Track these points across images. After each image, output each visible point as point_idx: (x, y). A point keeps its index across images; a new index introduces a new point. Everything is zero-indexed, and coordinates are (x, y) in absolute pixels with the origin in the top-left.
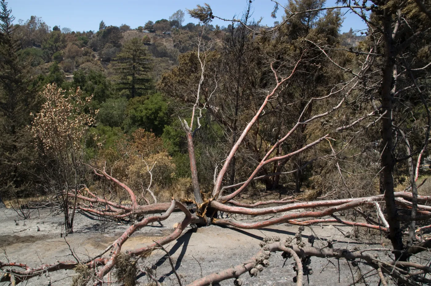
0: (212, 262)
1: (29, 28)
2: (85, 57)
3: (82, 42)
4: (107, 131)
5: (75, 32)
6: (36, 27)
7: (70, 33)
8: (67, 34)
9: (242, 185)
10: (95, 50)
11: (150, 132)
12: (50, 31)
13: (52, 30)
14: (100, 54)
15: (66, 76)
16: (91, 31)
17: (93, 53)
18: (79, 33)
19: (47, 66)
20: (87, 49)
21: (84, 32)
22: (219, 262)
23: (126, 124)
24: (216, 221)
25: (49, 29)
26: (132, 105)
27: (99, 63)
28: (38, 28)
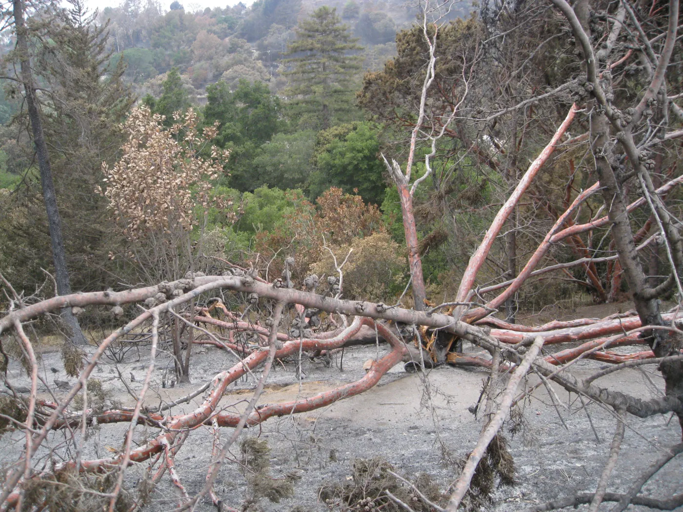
0: (432, 434)
1: (127, 11)
2: (232, 55)
3: (225, 25)
4: (275, 198)
5: (212, 9)
6: (139, 8)
7: (201, 11)
8: (197, 14)
9: (509, 285)
10: (250, 40)
11: (354, 194)
12: (165, 11)
13: (169, 10)
14: (261, 48)
15: (199, 96)
16: (240, 3)
17: (248, 45)
18: (218, 10)
19: (161, 80)
20: (236, 39)
21: (228, 7)
22: (447, 434)
23: (314, 183)
24: (455, 357)
25: (163, 9)
26: (324, 144)
27: (260, 64)
28: (142, 9)
